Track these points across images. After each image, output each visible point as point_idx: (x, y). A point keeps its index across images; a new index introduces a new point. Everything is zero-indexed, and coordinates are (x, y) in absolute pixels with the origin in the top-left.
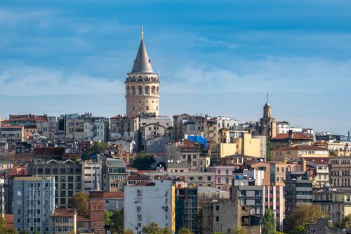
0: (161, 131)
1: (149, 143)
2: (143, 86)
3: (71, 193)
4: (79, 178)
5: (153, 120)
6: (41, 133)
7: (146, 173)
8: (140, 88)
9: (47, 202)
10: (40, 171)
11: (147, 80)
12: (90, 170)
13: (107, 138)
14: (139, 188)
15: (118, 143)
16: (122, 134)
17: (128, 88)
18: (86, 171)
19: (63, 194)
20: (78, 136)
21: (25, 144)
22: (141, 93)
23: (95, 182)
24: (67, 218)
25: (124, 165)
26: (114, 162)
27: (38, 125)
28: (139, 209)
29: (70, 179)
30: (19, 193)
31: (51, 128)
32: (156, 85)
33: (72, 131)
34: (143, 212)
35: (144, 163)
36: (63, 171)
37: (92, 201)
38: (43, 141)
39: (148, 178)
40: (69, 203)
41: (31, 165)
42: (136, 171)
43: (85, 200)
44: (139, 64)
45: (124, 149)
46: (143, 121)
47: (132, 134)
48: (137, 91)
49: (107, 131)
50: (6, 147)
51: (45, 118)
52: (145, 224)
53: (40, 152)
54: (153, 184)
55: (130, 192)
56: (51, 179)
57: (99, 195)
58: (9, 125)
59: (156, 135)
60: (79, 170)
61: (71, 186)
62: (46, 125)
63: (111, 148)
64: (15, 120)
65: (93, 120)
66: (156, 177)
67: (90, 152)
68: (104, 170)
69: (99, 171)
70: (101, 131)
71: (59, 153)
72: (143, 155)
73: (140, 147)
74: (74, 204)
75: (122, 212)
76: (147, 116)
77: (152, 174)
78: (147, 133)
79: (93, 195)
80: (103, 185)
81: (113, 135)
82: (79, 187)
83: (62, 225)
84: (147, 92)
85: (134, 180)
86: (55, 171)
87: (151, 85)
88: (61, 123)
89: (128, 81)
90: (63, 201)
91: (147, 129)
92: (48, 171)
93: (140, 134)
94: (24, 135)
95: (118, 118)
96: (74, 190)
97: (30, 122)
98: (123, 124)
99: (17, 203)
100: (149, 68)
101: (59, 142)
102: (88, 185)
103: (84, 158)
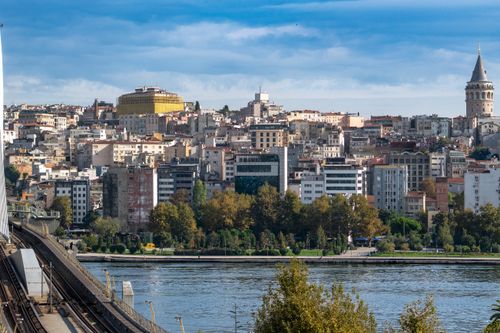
0: (495, 129)
1: (485, 138)
2: (481, 92)
3: (420, 179)
4: (427, 167)
5: (488, 120)
6: (396, 130)
7: (482, 163)
8: (478, 94)
9: (401, 186)
10: (396, 161)
11: (483, 87)
12: (436, 160)
13: (451, 134)
14: (478, 175)
15: (459, 138)
16: (463, 131)
17: (467, 94)
18: (433, 161)
19: (414, 179)
20: (427, 133)
21: (383, 139)
22: (478, 97)
23: (440, 170)
24: (417, 199)
25: (464, 156)
26: (455, 154)
27: (394, 124)
28: (476, 192)
29: (420, 167)
30: (379, 179)
31: (404, 126)
32: (491, 91)
33: (421, 129)
34: (480, 194)
35: (480, 154)
36: (414, 161)
37: (438, 185)
38: (398, 136)
39: (484, 166)
40: (419, 186)
41: (388, 156)
42: (474, 161)
43: (433, 184)
44: (477, 74)
45: (465, 143)
46: (480, 120)
47: (471, 131)
48: (475, 96)
49: (451, 129)
50: (368, 142)
51: (399, 118)
52: (481, 203)
53: (397, 145)
54: (488, 172)
55: (469, 178)
56: (405, 167)
57: (444, 180)
58: (370, 124)
59: (491, 132)
60: (427, 160)
61: (421, 173)
62: (400, 124)
63: (453, 143)
64: (376, 121)
65: (440, 119)
66: (491, 166)
67: (436, 146)
68: (448, 160)
69: (444, 161)
70: (445, 129)
71: (411, 147)
72: (480, 148)
73: (477, 141)
74: (423, 188)
75: (463, 194)
76: (483, 116)
77: (487, 164)
78: (483, 130)
79: (439, 180)
80: (447, 172)
81: (455, 132)
82: (427, 174)
83: (414, 204)
84: (483, 97)
85: (473, 168)
86: (408, 161)
87: (487, 91)
88: (413, 122)
89: (467, 88)
90: (414, 185)
91: (483, 127)
92: (402, 161)
93: (477, 131)
94: (383, 132)
95: (459, 118)
96: (423, 176)
97: (387, 121)
98: (463, 123)
99: (377, 186)
100: (485, 77)
101: (411, 138)
102: (435, 172)
103: (432, 150)
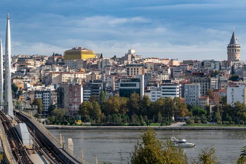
0: (241, 66)
1: (236, 71)
2: (234, 49)
3: (206, 90)
4: (209, 84)
5: (238, 62)
6: (195, 67)
7: (235, 82)
8: (233, 50)
9: (197, 93)
10: (195, 81)
11: (235, 47)
12: (214, 81)
13: (220, 69)
14: (233, 88)
15: (224, 71)
16: (226, 67)
17: (228, 50)
18: (212, 82)
19: (203, 90)
20: (209, 68)
21: (189, 71)
22: (233, 52)
23: (216, 86)
24: (205, 99)
25: (227, 79)
26: (223, 78)
27: (194, 64)
28: (232, 96)
29: (206, 84)
30: (187, 90)
31: (199, 65)
32: (239, 49)
33: (206, 66)
34: (234, 97)
35: (234, 78)
36: (203, 81)
37: (215, 93)
38: (196, 70)
39: (236, 84)
41: (191, 79)
42: (231, 81)
43: (212, 93)
44: (232, 41)
45: (227, 73)
46: (234, 62)
47: (230, 67)
48: (232, 51)
49: (220, 66)
50: (182, 72)
51: (196, 61)
52: (235, 101)
53: (195, 74)
54: (238, 86)
55: (229, 89)
56: (199, 84)
57: (217, 90)
58: (183, 64)
59: (239, 68)
60: (210, 81)
61: (206, 87)
62: (197, 64)
63: (221, 73)
64: (185, 62)
65: (215, 62)
66: (239, 84)
67: (213, 74)
68: (219, 81)
69: (217, 82)
70: (218, 66)
71: (202, 75)
72: (234, 75)
73: (233, 72)
74: (207, 94)
75: (226, 97)
76: (236, 61)
77: (237, 83)
78: (236, 67)
79: (215, 90)
80: (219, 87)
81: (222, 68)
82: (209, 87)
83: (203, 102)
84: (236, 52)
85: (231, 85)
86: (200, 81)
87: (237, 49)
88: (203, 63)
89: (228, 47)
90: (203, 93)
91: (235, 65)
92: (198, 82)
93: (233, 67)
94: (188, 68)
95: (224, 61)
96: (208, 88)
97: (191, 63)
98: (226, 64)
99: (186, 94)
100: (236, 42)
101: (202, 71)
102: (213, 87)
103: (212, 76)
